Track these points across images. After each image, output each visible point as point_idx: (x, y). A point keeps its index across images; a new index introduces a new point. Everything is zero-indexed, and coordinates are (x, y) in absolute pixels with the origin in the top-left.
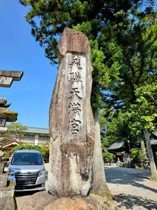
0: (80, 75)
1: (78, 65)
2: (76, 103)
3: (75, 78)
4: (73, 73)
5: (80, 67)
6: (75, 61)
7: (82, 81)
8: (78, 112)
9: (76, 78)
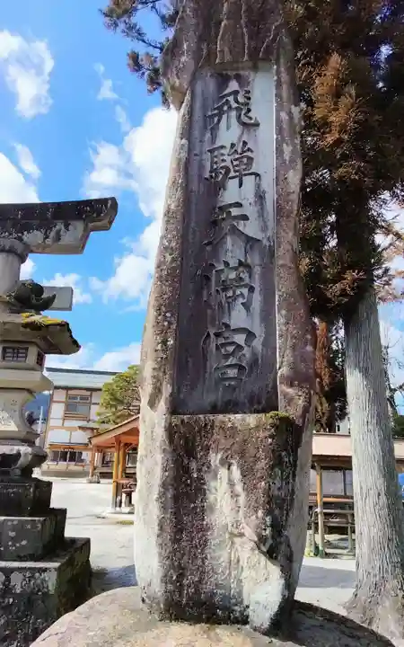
0: (249, 150)
1: (243, 112)
2: (233, 263)
3: (231, 167)
4: (222, 147)
5: (251, 118)
6: (231, 99)
7: (257, 175)
8: (242, 294)
9: (235, 163)
